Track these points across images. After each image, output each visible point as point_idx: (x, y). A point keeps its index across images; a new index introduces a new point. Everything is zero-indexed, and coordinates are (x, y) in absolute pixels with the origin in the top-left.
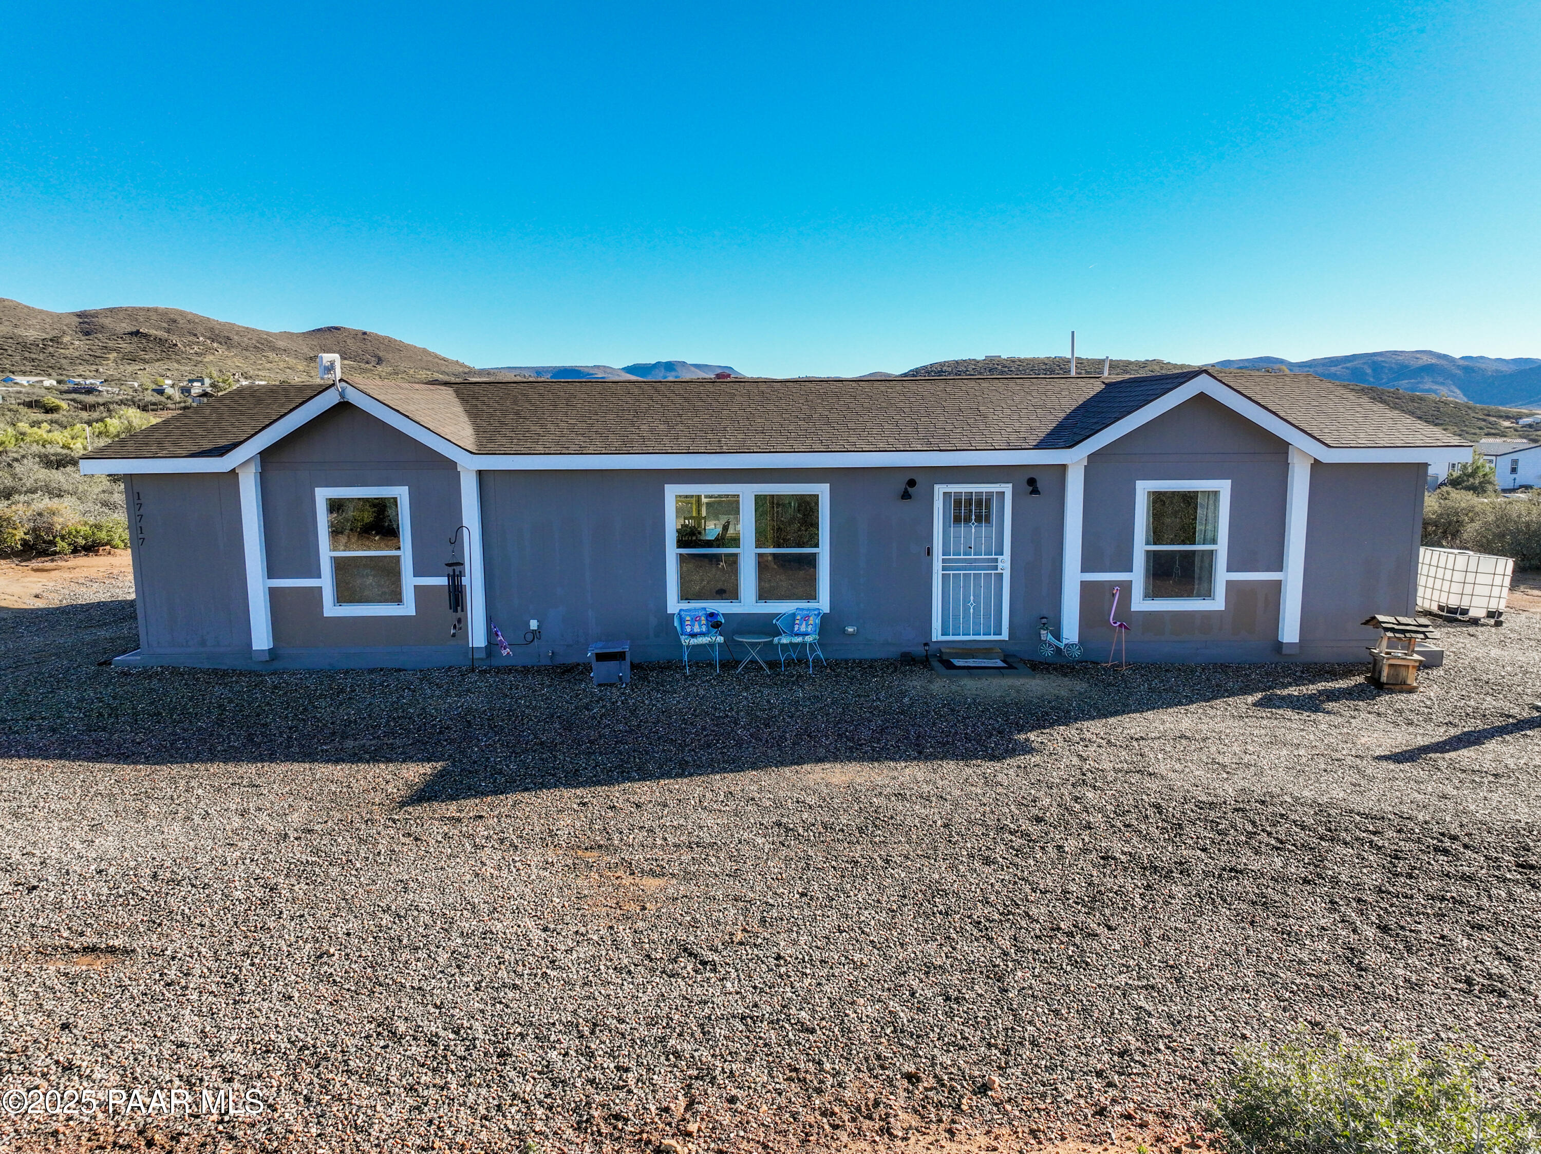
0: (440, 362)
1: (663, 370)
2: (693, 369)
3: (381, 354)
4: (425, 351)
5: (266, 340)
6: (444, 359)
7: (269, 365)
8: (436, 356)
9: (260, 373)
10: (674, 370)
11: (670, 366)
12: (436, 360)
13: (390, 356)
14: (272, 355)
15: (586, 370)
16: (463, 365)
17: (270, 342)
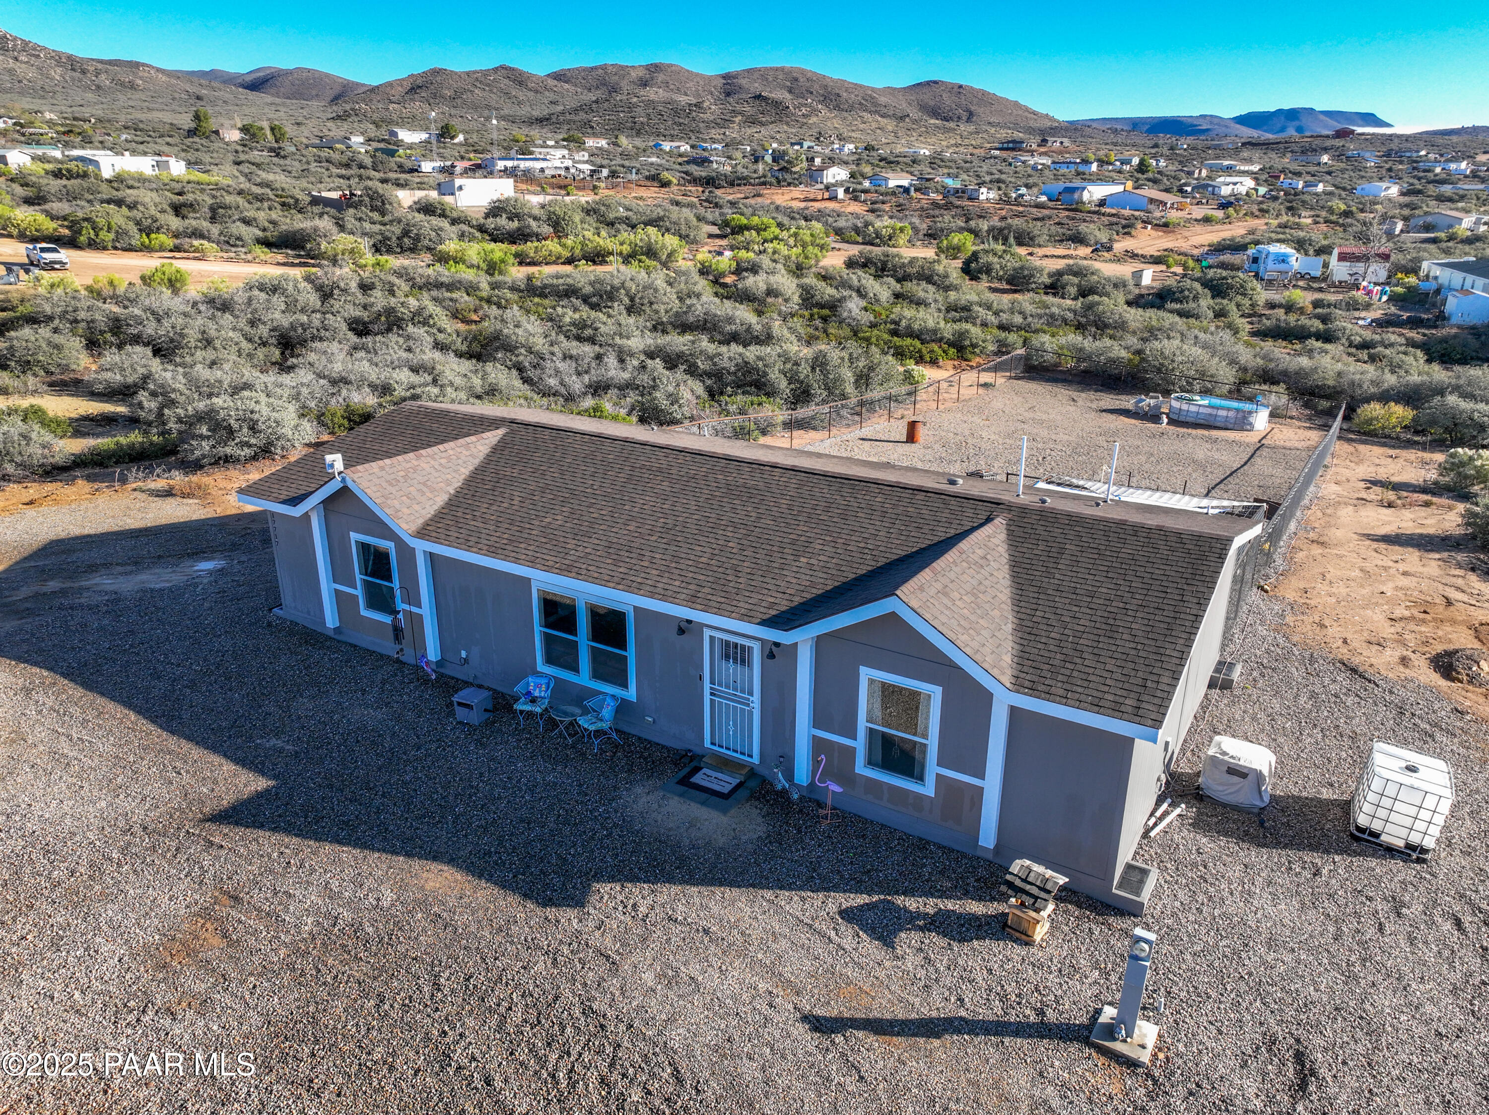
0: (1029, 116)
1: (1283, 118)
2: (1322, 117)
3: (973, 108)
4: (1016, 104)
5: (870, 96)
6: (1034, 113)
7: (862, 126)
8: (1027, 109)
9: (853, 134)
10: (1297, 119)
11: (1292, 114)
12: (1026, 114)
13: (981, 110)
14: (866, 115)
15: (1189, 120)
16: (1052, 119)
17: (873, 98)
